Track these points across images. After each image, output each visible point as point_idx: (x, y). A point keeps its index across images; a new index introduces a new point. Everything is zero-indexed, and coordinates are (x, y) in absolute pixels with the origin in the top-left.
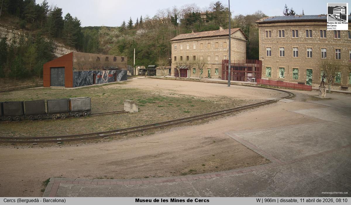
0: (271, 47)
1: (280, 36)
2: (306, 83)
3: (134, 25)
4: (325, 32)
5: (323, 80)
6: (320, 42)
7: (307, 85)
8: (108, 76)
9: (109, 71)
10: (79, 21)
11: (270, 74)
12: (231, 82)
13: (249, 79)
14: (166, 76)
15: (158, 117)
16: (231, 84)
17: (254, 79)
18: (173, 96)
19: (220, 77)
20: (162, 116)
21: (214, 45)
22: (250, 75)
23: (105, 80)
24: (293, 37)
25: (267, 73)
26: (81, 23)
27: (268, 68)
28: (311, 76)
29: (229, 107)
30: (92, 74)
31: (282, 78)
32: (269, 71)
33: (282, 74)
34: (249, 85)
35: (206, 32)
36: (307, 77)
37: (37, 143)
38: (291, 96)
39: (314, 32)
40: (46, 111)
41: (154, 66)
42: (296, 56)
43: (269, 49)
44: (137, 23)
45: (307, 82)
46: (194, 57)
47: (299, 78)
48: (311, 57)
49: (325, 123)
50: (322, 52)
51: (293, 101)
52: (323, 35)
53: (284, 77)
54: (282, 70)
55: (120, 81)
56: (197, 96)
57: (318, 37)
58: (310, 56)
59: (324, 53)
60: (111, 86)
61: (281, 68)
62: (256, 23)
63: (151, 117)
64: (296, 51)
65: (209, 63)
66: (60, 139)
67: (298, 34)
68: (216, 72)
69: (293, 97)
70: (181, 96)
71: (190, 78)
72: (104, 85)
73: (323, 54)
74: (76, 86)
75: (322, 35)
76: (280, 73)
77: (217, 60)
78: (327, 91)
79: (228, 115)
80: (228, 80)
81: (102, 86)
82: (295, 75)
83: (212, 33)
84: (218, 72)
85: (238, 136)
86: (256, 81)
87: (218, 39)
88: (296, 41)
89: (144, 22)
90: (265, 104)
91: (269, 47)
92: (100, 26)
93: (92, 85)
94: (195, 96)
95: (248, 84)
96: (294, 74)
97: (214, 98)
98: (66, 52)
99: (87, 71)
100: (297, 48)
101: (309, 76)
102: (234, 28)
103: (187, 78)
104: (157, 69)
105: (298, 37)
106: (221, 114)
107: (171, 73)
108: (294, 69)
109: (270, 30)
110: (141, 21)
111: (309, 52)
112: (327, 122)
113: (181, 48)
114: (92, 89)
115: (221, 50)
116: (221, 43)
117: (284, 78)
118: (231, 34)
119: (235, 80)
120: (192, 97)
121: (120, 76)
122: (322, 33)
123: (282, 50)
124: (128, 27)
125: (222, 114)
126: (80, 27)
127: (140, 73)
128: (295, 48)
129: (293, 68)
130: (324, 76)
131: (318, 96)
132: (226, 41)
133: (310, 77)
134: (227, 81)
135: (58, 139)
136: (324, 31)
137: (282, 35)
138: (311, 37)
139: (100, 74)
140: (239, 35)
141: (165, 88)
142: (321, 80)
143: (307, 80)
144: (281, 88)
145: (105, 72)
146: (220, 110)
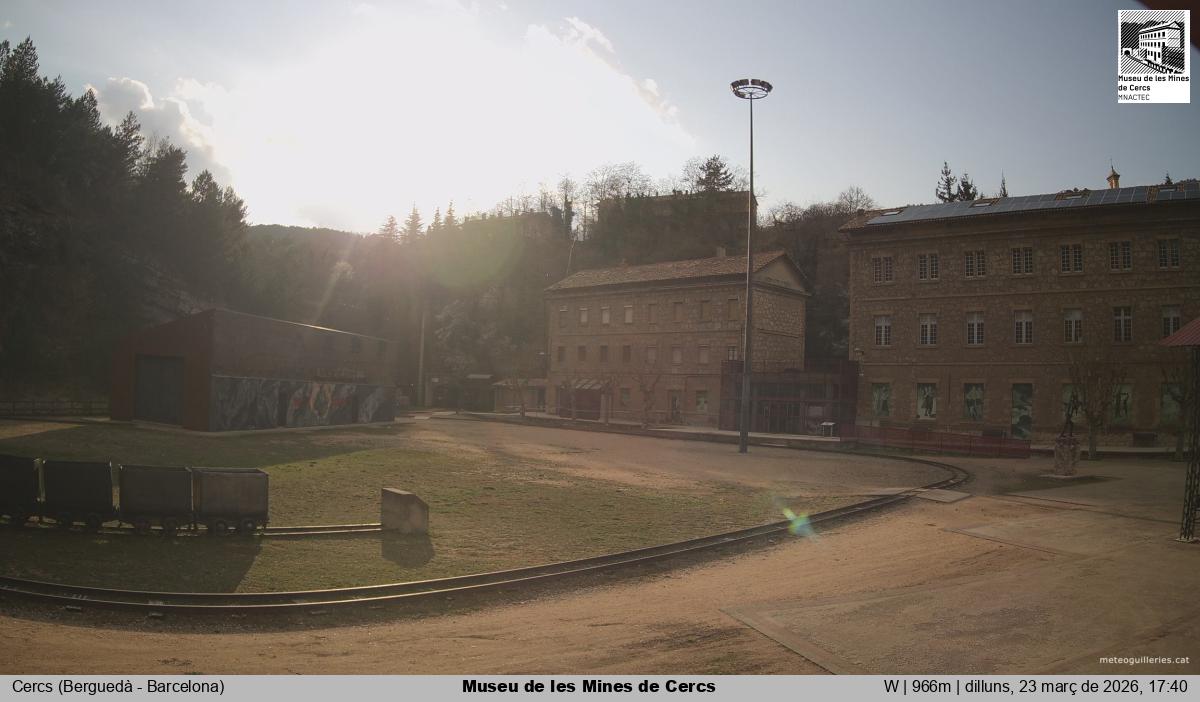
0: (891, 312)
1: (922, 274)
2: (1009, 432)
3: (424, 229)
4: (1080, 252)
5: (1069, 416)
6: (1059, 287)
7: (1015, 437)
8: (330, 402)
9: (334, 386)
10: (241, 202)
11: (885, 406)
12: (751, 438)
13: (813, 426)
14: (527, 414)
15: (497, 552)
16: (751, 444)
17: (831, 424)
18: (550, 482)
19: (711, 422)
20: (510, 548)
21: (694, 311)
22: (816, 411)
23: (320, 414)
24: (968, 275)
25: (875, 403)
26: (247, 211)
27: (879, 386)
28: (1029, 408)
29: (742, 524)
30: (276, 392)
31: (928, 418)
32: (883, 398)
33: (928, 406)
34: (813, 445)
35: (670, 266)
36: (1016, 410)
37: (79, 608)
38: (957, 481)
39: (1040, 253)
40: (116, 502)
41: (488, 376)
42: (976, 339)
43: (883, 323)
44: (436, 224)
45: (1015, 429)
46: (627, 350)
47: (985, 416)
48: (1027, 341)
49: (1077, 562)
50: (1066, 322)
51: (968, 495)
52: (1072, 262)
53: (933, 416)
54: (929, 391)
55: (372, 421)
56: (635, 484)
57: (1055, 272)
58: (1024, 339)
59: (1073, 324)
60: (340, 437)
61: (924, 384)
62: (842, 231)
63: (473, 550)
64: (979, 325)
65: (675, 371)
66: (160, 604)
67: (983, 265)
68: (698, 403)
69: (965, 480)
70: (579, 483)
71: (611, 421)
72: (317, 432)
73: (1070, 327)
74: (219, 429)
75: (1068, 261)
76: (921, 402)
77: (706, 362)
78: (1084, 453)
79: (740, 551)
80: (739, 430)
81: (309, 434)
82: (972, 408)
83: (688, 269)
84: (706, 402)
85: (772, 620)
86: (836, 432)
87: (711, 288)
88: (978, 290)
89: (461, 222)
90: (869, 510)
91: (882, 313)
92: (311, 227)
93: (273, 427)
94: (626, 486)
95: (810, 442)
96: (969, 403)
97: (689, 490)
98: (192, 308)
99: (260, 380)
100: (982, 312)
101: (1020, 407)
102: (764, 250)
103: (599, 421)
104: (498, 387)
105: (983, 274)
106: (713, 548)
107: (545, 404)
108: (968, 387)
109: (889, 255)
110: (450, 219)
111: (1021, 323)
112: (1084, 557)
113: (584, 319)
114: (273, 442)
115: (718, 326)
116: (720, 303)
117: (933, 419)
118: (754, 270)
119: (766, 431)
120: (615, 488)
121: (371, 403)
122: (1068, 257)
123: (929, 322)
124: (404, 237)
125: (717, 546)
126: (244, 222)
127: (440, 398)
128: (973, 313)
129: (966, 384)
130: (1074, 405)
131: (1052, 472)
132: (735, 297)
133: (1026, 409)
134: (739, 434)
135: (151, 604)
136: (1075, 247)
137: (928, 270)
138: (1031, 271)
139: (304, 393)
140: (781, 275)
141: (524, 455)
142: (1064, 418)
143: (1016, 420)
144: (922, 452)
145: (321, 388)
146: (712, 533)
